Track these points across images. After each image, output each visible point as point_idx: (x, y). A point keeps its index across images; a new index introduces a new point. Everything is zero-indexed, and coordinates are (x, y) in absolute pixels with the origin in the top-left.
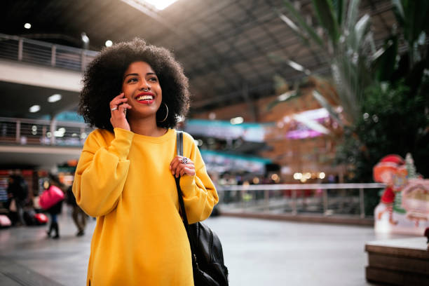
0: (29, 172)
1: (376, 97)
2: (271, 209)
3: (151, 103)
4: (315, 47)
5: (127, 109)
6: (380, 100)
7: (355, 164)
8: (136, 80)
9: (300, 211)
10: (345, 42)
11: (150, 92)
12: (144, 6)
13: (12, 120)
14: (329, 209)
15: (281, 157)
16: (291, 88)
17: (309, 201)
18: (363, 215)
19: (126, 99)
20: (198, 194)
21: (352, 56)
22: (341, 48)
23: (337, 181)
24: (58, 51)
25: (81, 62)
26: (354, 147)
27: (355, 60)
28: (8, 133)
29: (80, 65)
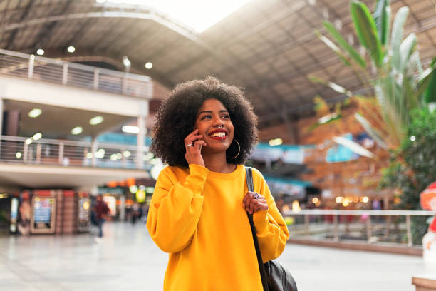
0: (70, 193)
1: (423, 119)
2: (312, 234)
3: (224, 139)
4: (357, 67)
5: (203, 146)
6: (427, 122)
7: (401, 189)
8: (209, 117)
9: (343, 238)
10: (389, 63)
11: (224, 128)
12: (184, 28)
13: (54, 141)
14: (373, 236)
15: (321, 180)
16: (332, 110)
17: (352, 226)
18: (410, 244)
19: (201, 136)
20: (271, 229)
21: (397, 76)
22: (386, 68)
23: (382, 207)
24: (100, 74)
25: (122, 85)
26: (399, 171)
27: (400, 81)
28: (51, 154)
29: (121, 88)
